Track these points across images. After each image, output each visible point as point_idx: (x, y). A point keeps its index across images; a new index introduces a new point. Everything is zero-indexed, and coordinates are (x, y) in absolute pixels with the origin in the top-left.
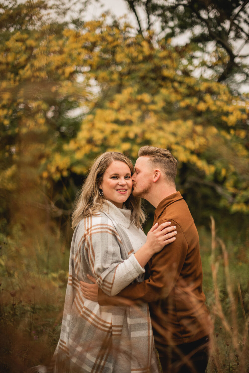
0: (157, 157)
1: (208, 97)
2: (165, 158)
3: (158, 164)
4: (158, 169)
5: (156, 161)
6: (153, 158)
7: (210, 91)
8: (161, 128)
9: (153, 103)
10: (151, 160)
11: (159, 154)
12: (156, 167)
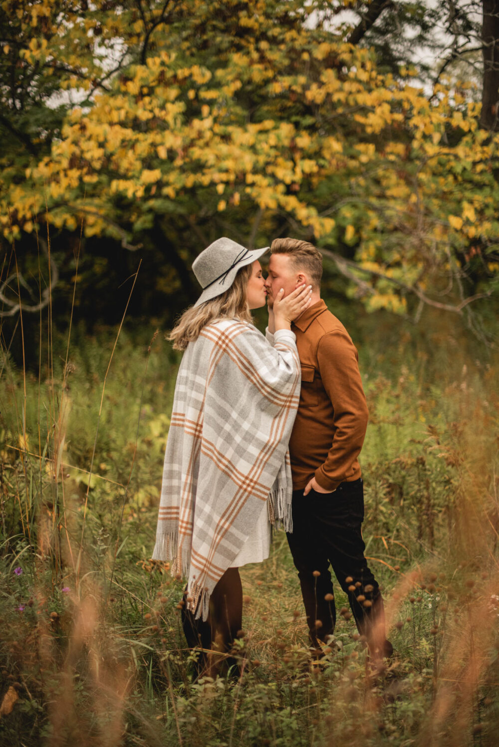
0: (299, 256)
1: (329, 75)
2: (309, 257)
3: (301, 265)
4: (302, 273)
5: (298, 261)
6: (294, 258)
7: (334, 62)
8: (226, 138)
9: (214, 84)
10: (291, 260)
11: (301, 251)
12: (299, 270)
